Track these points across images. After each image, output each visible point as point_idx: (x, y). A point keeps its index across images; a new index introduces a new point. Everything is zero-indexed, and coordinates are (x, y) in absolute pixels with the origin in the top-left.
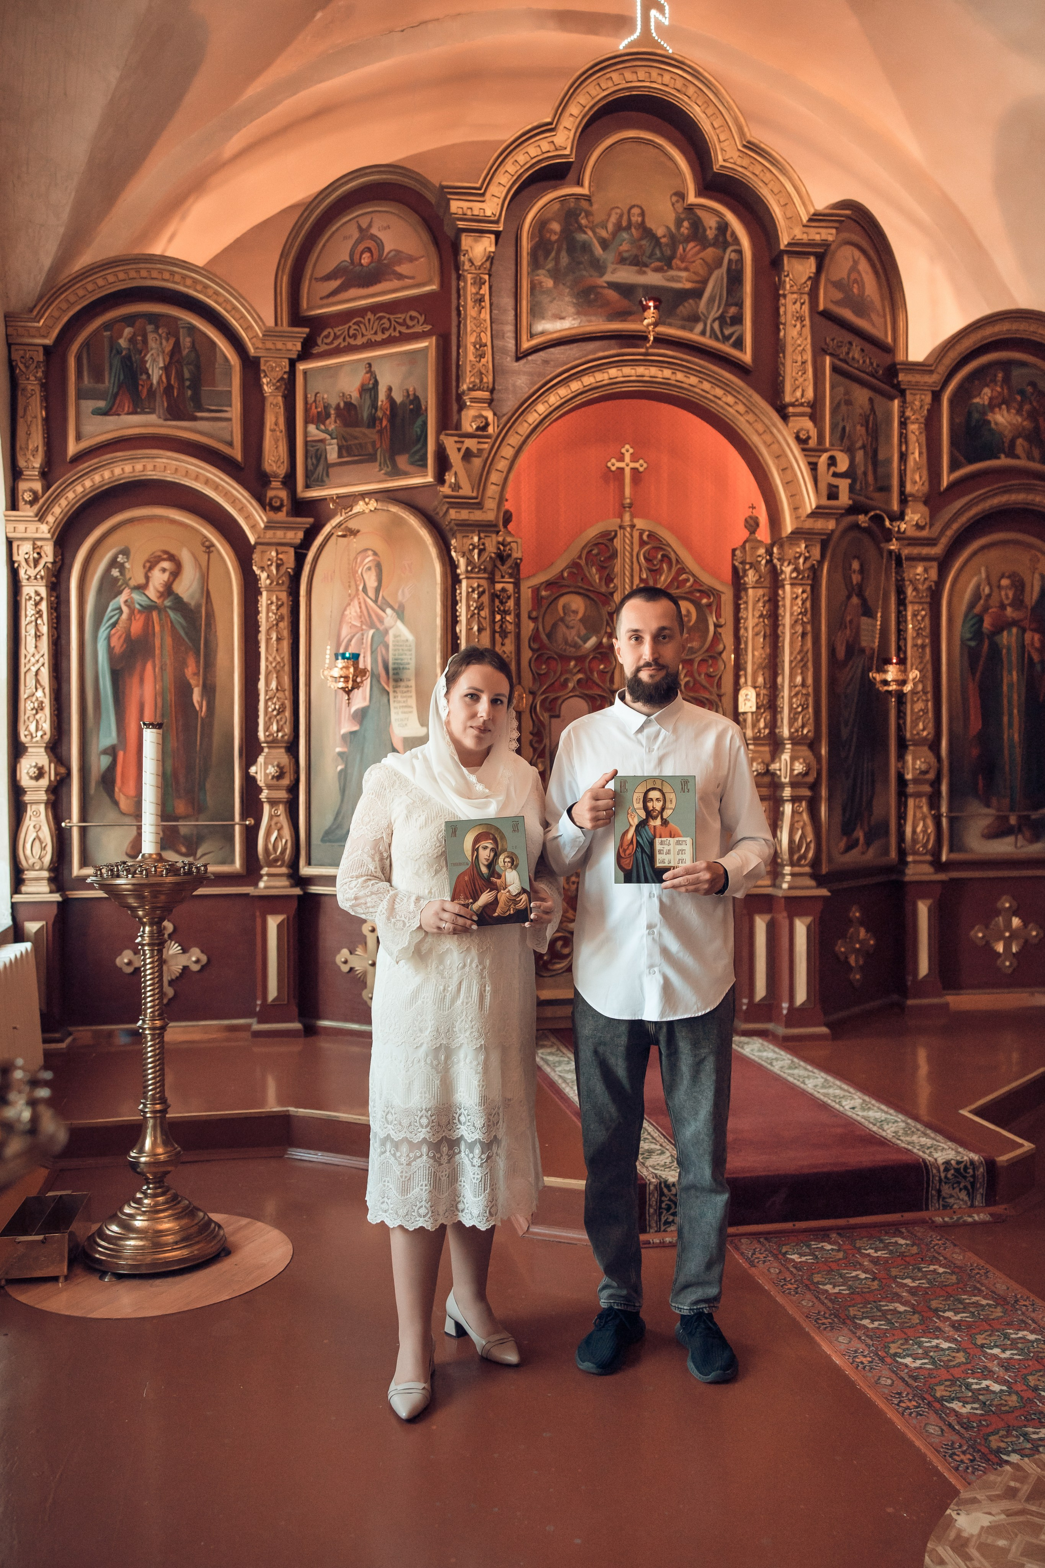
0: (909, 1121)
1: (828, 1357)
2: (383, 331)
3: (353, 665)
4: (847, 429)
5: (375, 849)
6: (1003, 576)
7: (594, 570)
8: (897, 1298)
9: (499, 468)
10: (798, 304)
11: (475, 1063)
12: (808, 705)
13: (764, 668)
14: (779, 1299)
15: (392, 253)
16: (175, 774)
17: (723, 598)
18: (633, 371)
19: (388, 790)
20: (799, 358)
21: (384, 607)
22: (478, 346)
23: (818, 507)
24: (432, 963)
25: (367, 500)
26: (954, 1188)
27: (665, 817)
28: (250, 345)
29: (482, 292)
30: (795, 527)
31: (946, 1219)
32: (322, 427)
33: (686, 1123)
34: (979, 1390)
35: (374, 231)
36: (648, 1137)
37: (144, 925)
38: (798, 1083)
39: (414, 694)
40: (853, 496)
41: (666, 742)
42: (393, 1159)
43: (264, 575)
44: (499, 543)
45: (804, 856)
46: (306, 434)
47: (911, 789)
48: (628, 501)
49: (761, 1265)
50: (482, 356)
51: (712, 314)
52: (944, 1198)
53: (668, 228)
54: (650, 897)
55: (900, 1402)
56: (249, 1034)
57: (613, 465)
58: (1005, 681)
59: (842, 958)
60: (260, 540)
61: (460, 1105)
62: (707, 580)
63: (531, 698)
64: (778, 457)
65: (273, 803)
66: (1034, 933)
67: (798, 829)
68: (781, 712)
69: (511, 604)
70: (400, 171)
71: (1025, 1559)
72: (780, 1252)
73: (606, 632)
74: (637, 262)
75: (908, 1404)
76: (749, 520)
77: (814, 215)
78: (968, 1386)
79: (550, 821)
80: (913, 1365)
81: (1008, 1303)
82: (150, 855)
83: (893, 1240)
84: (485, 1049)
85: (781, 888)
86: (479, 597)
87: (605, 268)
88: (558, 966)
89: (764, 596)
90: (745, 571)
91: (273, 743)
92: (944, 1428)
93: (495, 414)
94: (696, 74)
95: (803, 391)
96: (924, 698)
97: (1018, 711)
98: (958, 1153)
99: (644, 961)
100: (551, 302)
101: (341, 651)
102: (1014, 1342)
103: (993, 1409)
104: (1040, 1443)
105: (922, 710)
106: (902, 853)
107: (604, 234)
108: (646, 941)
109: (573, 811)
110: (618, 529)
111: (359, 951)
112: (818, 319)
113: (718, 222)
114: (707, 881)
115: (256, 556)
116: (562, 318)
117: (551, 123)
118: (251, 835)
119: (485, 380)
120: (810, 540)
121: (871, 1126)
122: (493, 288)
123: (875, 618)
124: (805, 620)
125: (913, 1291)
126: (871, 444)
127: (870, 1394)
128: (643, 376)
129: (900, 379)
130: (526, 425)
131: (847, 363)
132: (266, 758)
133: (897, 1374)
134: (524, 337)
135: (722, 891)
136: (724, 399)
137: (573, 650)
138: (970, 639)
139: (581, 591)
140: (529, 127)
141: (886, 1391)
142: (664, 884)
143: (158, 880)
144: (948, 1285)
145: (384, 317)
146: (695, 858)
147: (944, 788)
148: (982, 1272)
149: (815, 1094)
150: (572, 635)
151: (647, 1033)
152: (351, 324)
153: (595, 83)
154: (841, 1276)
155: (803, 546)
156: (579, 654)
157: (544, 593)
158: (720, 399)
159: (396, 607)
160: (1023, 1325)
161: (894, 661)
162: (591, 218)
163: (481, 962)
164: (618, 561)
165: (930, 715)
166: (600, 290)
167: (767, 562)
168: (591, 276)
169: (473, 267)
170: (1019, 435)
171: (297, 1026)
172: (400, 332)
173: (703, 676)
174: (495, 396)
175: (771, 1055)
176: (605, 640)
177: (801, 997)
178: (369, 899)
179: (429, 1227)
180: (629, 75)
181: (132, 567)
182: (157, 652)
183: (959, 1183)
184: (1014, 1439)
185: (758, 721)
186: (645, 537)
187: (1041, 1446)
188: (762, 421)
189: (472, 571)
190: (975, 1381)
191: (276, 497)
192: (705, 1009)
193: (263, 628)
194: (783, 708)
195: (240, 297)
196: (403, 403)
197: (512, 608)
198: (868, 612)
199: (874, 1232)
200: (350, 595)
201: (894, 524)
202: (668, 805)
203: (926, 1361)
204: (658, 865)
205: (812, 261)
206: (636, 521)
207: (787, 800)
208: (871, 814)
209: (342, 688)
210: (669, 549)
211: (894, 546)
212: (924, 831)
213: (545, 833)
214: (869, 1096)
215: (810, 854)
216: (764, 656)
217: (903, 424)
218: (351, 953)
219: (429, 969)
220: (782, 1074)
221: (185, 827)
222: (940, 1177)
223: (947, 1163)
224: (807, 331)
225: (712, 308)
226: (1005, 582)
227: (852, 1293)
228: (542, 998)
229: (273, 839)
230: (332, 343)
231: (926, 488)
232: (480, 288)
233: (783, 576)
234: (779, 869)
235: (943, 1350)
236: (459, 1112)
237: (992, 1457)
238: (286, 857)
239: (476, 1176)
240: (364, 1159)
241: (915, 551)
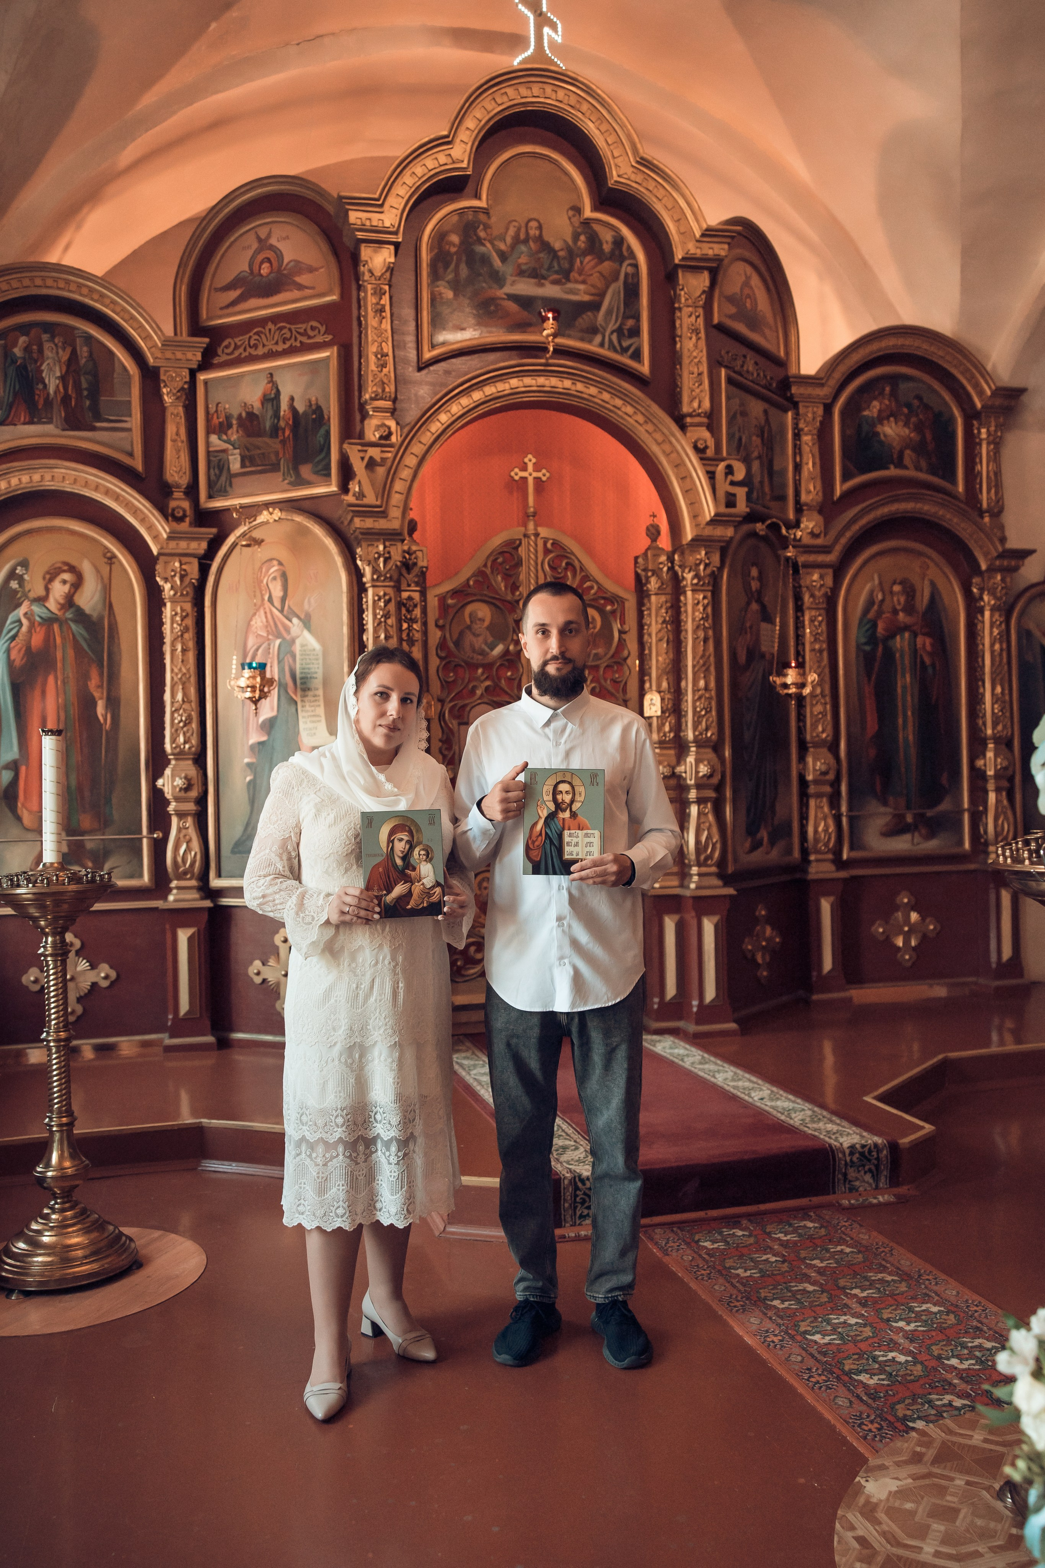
0: (816, 1109)
1: (741, 1338)
2: (285, 341)
3: (260, 675)
4: (744, 440)
5: (282, 848)
6: (894, 583)
7: (499, 578)
8: (806, 1278)
9: (402, 477)
10: (693, 318)
11: (390, 1060)
12: (711, 708)
13: (668, 673)
14: (693, 1285)
15: (292, 264)
16: (80, 789)
17: (627, 604)
18: (534, 382)
19: (296, 789)
20: (696, 370)
21: (290, 616)
22: (379, 356)
23: (716, 515)
24: (344, 961)
25: (271, 510)
26: (859, 1171)
27: (574, 810)
28: (149, 355)
29: (382, 302)
30: (695, 534)
31: (852, 1202)
32: (224, 437)
33: (598, 1113)
34: (886, 1361)
35: (273, 241)
36: (563, 1134)
37: (47, 935)
38: (708, 1077)
39: (322, 703)
40: (752, 505)
41: (572, 736)
42: (308, 1160)
43: (167, 586)
44: (404, 551)
45: (710, 857)
46: (208, 444)
47: (812, 789)
48: (532, 510)
49: (674, 1254)
50: (384, 366)
51: (610, 326)
52: (850, 1181)
53: (565, 241)
54: (559, 889)
55: (810, 1377)
56: (161, 1049)
57: (516, 474)
58: (899, 684)
59: (749, 956)
60: (163, 551)
61: (376, 1103)
62: (611, 587)
63: (439, 705)
64: (676, 466)
65: (181, 815)
66: (932, 927)
67: (704, 830)
68: (686, 716)
69: (417, 612)
70: (299, 182)
71: (931, 1520)
72: (693, 1240)
73: (512, 640)
74: (536, 275)
75: (818, 1378)
76: (651, 528)
77: (707, 230)
78: (875, 1359)
79: (457, 816)
80: (822, 1342)
81: (912, 1278)
82: (52, 864)
83: (802, 1224)
84: (399, 1046)
85: (688, 887)
86: (385, 606)
87: (505, 279)
88: (472, 971)
89: (666, 602)
90: (647, 578)
91: (180, 755)
92: (853, 1400)
93: (398, 423)
94: (589, 91)
95: (700, 402)
96: (823, 701)
97: (913, 713)
98: (862, 1137)
99: (554, 953)
100: (451, 313)
101: (248, 661)
102: (918, 1315)
103: (899, 1379)
104: (944, 1409)
105: (820, 713)
106: (805, 852)
107: (502, 247)
108: (556, 933)
109: (483, 804)
110: (522, 537)
111: (272, 962)
112: (715, 332)
113: (614, 237)
114: (614, 873)
115: (159, 567)
116: (463, 329)
117: (447, 136)
118: (159, 848)
119: (387, 390)
120: (709, 546)
121: (779, 1115)
122: (394, 299)
123: (773, 623)
124: (706, 625)
125: (821, 1272)
126: (767, 456)
127: (781, 1371)
128: (543, 386)
129: (793, 392)
130: (429, 434)
131: (741, 375)
132: (173, 770)
133: (807, 1351)
134: (426, 347)
135: (629, 883)
136: (623, 409)
137: (480, 657)
138: (866, 644)
139: (486, 599)
140: (426, 139)
141: (797, 1368)
142: (572, 876)
143: (60, 888)
144: (855, 1264)
145: (285, 327)
146: (603, 850)
147: (844, 788)
148: (887, 1250)
149: (726, 1087)
150: (479, 643)
151: (559, 1025)
152: (251, 334)
153: (490, 98)
154: (752, 1260)
155: (703, 553)
156: (486, 661)
157: (450, 601)
158: (619, 409)
159: (302, 617)
160: (926, 1298)
161: (793, 665)
162: (489, 231)
163: (394, 958)
164: (524, 569)
165: (829, 717)
166: (498, 302)
167: (669, 569)
168: (490, 288)
169: (373, 278)
170: (907, 447)
171: (210, 1039)
172: (301, 342)
173: (608, 682)
174: (398, 405)
175: (682, 1051)
176: (511, 647)
177: (710, 993)
178: (277, 896)
179: (347, 1227)
180: (523, 91)
181: (31, 578)
182: (59, 665)
183: (864, 1166)
184: (920, 1407)
185: (663, 724)
186: (549, 545)
187: (945, 1411)
188: (660, 430)
189: (378, 580)
190: (882, 1353)
191: (178, 507)
192: (615, 999)
193: (168, 640)
194: (687, 711)
195: (137, 306)
196: (305, 413)
197: (419, 616)
198: (767, 617)
199: (784, 1217)
200: (255, 605)
201: (790, 531)
202: (577, 798)
203: (835, 1337)
204: (566, 857)
205: (706, 275)
206: (540, 529)
207: (693, 802)
208: (774, 812)
209: (249, 698)
210: (573, 557)
211: (790, 553)
212: (826, 830)
213: (455, 828)
214: (776, 1087)
215: (717, 854)
216: (667, 661)
217: (797, 436)
218: (264, 964)
219: (342, 967)
220: (693, 1069)
221: (91, 841)
222: (846, 1161)
223: (852, 1147)
224: (702, 344)
225: (610, 320)
226: (897, 588)
227: (762, 1276)
228: (457, 1003)
229: (182, 851)
230: (232, 353)
231: (820, 498)
232: (381, 299)
233: (685, 583)
234: (686, 870)
235: (850, 1325)
236: (375, 1111)
237: (898, 1425)
238: (196, 870)
239: (393, 1174)
240: (279, 1168)
241: (812, 558)
